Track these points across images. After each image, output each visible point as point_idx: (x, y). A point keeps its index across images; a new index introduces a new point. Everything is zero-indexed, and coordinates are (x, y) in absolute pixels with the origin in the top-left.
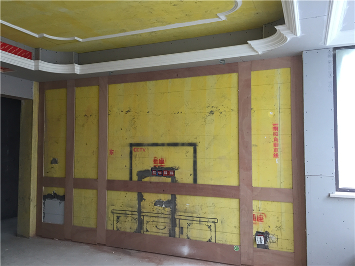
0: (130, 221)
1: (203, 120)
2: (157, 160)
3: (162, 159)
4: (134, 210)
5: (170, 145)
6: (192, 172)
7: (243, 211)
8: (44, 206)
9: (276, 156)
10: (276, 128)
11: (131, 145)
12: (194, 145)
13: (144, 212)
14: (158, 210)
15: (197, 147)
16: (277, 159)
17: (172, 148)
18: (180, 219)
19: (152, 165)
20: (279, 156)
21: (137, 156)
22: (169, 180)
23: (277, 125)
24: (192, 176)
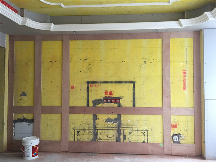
0: (87, 134)
1: (140, 67)
2: (107, 92)
3: (111, 92)
4: (90, 126)
5: (116, 82)
6: (132, 100)
7: (165, 122)
8: (14, 128)
9: (184, 89)
10: (184, 73)
11: (88, 83)
12: (133, 83)
13: (98, 127)
14: (108, 125)
15: (135, 84)
16: (185, 91)
17: (118, 84)
18: (124, 130)
19: (104, 96)
20: (186, 89)
21: (93, 90)
22: (116, 105)
23: (185, 71)
24: (132, 102)
